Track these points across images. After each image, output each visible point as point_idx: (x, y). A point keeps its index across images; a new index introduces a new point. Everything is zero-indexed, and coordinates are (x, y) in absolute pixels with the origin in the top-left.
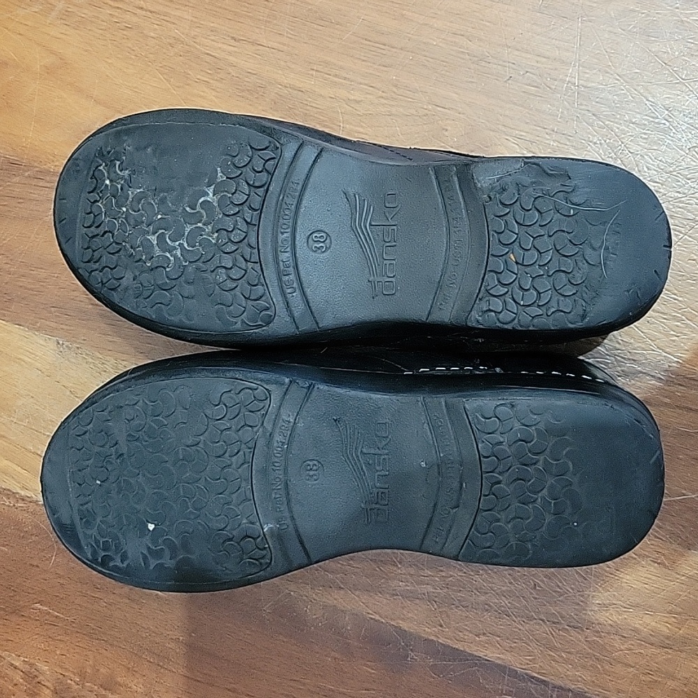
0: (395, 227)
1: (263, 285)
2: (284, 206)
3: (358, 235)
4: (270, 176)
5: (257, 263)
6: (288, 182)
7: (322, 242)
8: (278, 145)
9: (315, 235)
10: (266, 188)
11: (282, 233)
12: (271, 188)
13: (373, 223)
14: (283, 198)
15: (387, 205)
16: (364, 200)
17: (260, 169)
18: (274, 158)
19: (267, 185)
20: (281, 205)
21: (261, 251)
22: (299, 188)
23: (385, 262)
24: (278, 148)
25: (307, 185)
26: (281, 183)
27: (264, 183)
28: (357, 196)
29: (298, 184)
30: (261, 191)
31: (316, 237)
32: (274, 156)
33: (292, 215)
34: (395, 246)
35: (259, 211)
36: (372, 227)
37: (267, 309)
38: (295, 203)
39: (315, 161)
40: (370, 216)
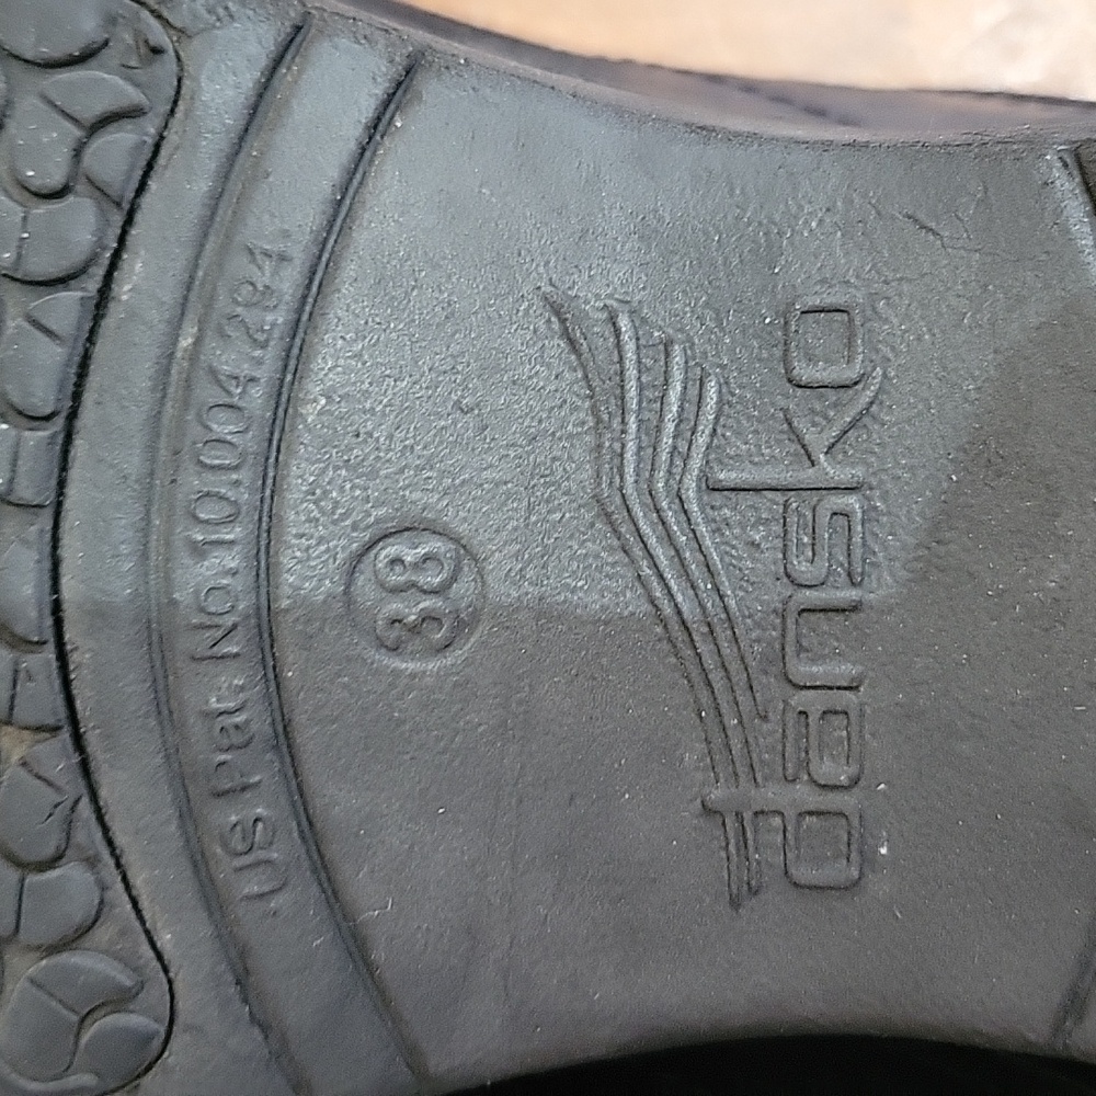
0: (853, 502)
1: (92, 862)
2: (207, 393)
3: (638, 551)
4: (118, 219)
5: (55, 729)
6: (224, 249)
7: (434, 592)
8: (159, 36)
9: (391, 550)
10: (92, 284)
11: (199, 551)
12: (124, 290)
13: (723, 476)
14: (198, 341)
15: (804, 372)
16: (667, 345)
17: (56, 179)
18: (132, 113)
19: (99, 272)
20: (188, 384)
21: (74, 659)
22: (288, 282)
23: (800, 699)
24: (157, 51)
25: (333, 264)
26: (182, 256)
27: (76, 257)
28: (624, 322)
29: (283, 258)
30: (65, 308)
31: (396, 561)
32: (134, 96)
33: (251, 442)
34: (855, 608)
35: (60, 422)
36: (718, 498)
37: (121, 1000)
38: (266, 372)
39: (377, 127)
40: (702, 440)
